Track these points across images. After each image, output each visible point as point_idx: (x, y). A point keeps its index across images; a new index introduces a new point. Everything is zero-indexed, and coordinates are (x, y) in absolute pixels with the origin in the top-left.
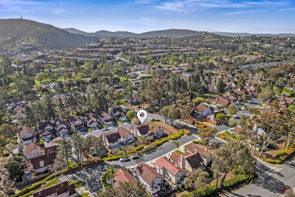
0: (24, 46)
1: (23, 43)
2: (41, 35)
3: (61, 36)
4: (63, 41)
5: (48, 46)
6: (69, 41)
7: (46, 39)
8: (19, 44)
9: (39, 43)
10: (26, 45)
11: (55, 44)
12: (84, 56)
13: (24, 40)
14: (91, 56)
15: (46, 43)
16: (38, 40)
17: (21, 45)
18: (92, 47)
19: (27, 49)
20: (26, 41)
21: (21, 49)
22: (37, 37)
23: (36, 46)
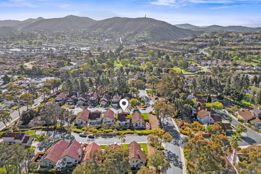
0: (139, 38)
1: (139, 36)
2: (154, 30)
3: (169, 31)
4: (169, 35)
5: (156, 38)
6: (175, 35)
7: (156, 33)
8: (137, 37)
9: (150, 37)
10: (140, 38)
11: (161, 37)
12: (172, 48)
13: (141, 34)
14: (176, 48)
15: (155, 36)
16: (150, 34)
17: (138, 38)
18: (183, 40)
19: (140, 40)
20: (142, 35)
21: (136, 41)
22: (151, 31)
23: (147, 39)
